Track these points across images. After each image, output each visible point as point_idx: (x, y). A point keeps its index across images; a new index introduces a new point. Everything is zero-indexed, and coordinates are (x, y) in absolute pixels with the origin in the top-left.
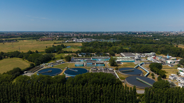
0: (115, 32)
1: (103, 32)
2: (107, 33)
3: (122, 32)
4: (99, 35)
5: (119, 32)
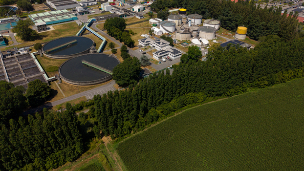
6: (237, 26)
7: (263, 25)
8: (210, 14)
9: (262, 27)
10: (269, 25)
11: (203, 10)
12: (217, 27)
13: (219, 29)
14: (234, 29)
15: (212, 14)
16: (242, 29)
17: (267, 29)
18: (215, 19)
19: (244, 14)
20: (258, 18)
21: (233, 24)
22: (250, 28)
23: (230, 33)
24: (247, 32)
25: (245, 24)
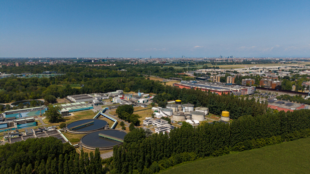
0: (52, 60)
1: (27, 60)
2: (34, 60)
3: (65, 59)
4: (17, 65)
5: (61, 59)
6: (221, 111)
7: (240, 110)
8: (200, 103)
9: (240, 111)
10: (244, 109)
11: (194, 101)
12: (206, 112)
13: (208, 114)
14: (219, 114)
15: (202, 104)
16: (225, 113)
17: (244, 112)
18: (204, 106)
19: (226, 102)
20: (235, 104)
21: (219, 110)
22: (231, 112)
23: (217, 117)
24: (230, 115)
25: (228, 109)
